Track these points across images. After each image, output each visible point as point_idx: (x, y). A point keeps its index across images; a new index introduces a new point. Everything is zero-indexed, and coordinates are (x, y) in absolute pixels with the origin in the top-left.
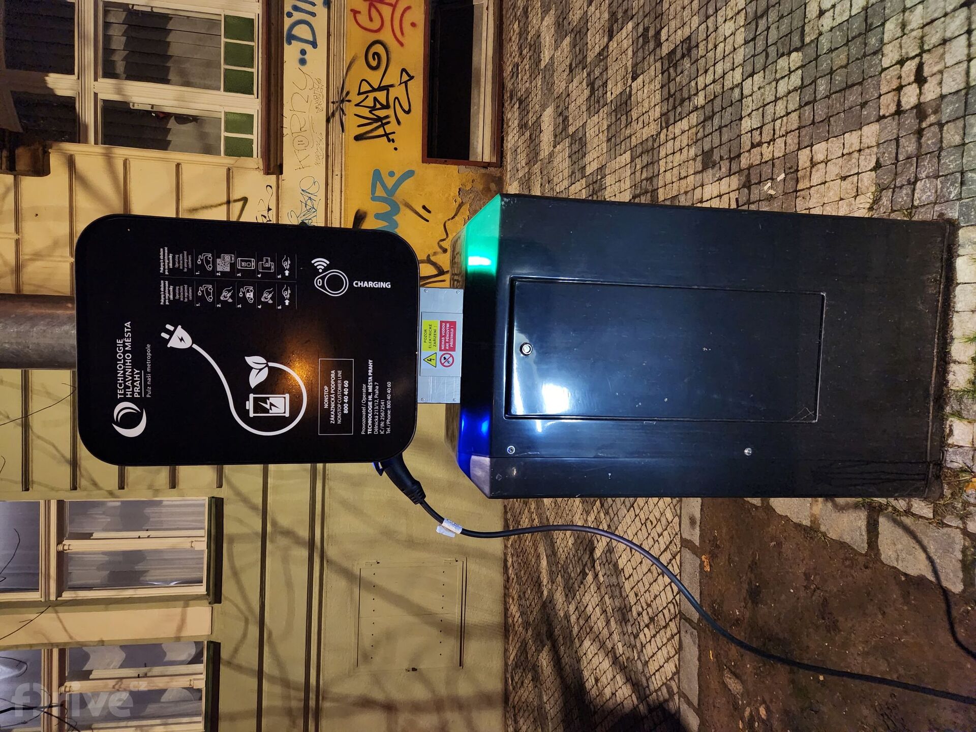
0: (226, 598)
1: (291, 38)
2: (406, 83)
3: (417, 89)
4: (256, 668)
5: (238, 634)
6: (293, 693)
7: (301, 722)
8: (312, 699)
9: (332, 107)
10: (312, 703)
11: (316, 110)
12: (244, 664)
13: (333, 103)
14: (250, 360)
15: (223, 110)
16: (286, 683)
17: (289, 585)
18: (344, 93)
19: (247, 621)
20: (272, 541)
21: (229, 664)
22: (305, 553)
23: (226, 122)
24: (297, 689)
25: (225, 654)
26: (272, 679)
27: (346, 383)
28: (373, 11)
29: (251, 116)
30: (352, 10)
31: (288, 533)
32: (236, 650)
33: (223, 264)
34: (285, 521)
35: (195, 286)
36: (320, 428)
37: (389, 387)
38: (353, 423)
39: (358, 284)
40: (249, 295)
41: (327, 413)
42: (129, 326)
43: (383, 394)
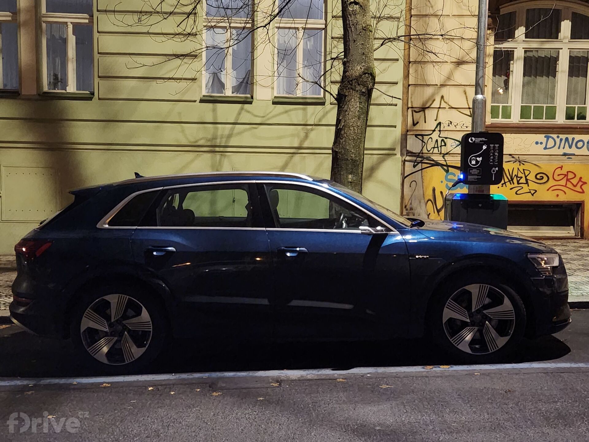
0: (275, 107)
1: (548, 138)
2: (530, 192)
3: (527, 198)
4: (239, 122)
5: (256, 113)
6: (224, 140)
7: (209, 144)
8: (220, 149)
9: (516, 157)
10: (217, 149)
11: (515, 149)
12: (241, 115)
13: (519, 157)
14: (481, 158)
15: (512, 105)
16: (229, 136)
17: (280, 138)
18: (523, 163)
19: (264, 117)
20: (303, 129)
21: (242, 109)
22: (296, 145)
23: (507, 106)
24: (226, 142)
25: (246, 106)
26: (232, 129)
27: (477, 173)
28: (562, 176)
29: (510, 118)
30: (562, 166)
31: (306, 136)
32: (248, 112)
33: (496, 154)
34: (312, 135)
35: (493, 150)
36: (468, 169)
37: (476, 180)
38: (470, 174)
39: (494, 175)
40: (492, 158)
41: (472, 170)
42: (486, 140)
43: (475, 179)
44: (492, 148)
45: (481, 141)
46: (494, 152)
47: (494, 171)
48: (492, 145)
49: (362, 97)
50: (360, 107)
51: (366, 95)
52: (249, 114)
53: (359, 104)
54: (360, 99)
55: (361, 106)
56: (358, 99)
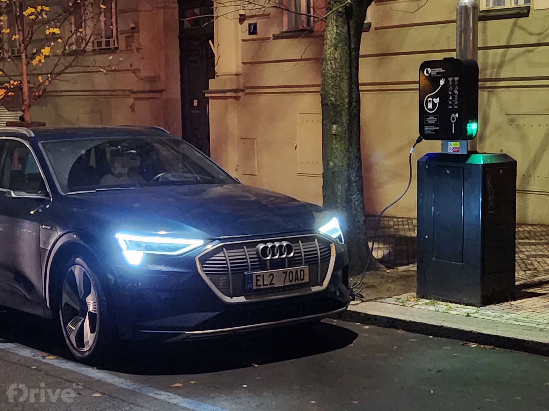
4: (511, 44)
5: (531, 30)
6: (495, 70)
14: (438, 99)
16: (501, 65)
19: (540, 34)
21: (515, 24)
24: (497, 73)
25: (522, 21)
26: (504, 55)
27: (434, 122)
32: (523, 29)
33: (456, 92)
35: (452, 85)
36: (425, 116)
37: (434, 133)
38: (427, 124)
39: (453, 125)
40: (450, 98)
41: (428, 117)
42: (444, 71)
43: (432, 131)
44: (450, 83)
45: (438, 73)
46: (454, 89)
47: (453, 119)
48: (450, 79)
49: (340, 19)
50: (336, 32)
51: (343, 16)
52: (523, 32)
53: (336, 29)
54: (337, 22)
55: (338, 31)
56: (335, 21)
